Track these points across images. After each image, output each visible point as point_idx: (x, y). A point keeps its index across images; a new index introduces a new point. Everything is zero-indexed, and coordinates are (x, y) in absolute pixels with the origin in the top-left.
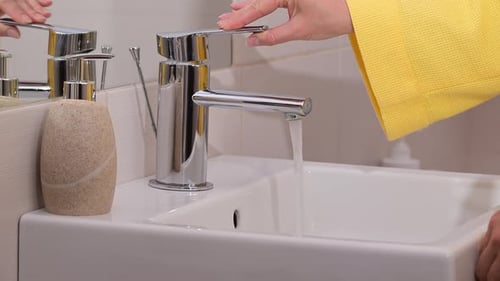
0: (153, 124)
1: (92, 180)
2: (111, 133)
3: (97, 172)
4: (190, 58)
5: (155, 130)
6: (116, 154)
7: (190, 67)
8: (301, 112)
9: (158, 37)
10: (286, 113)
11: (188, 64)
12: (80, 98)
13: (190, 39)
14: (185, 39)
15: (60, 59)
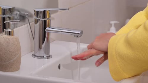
0: (33, 37)
1: (14, 61)
2: (19, 46)
3: (15, 59)
4: (44, 18)
5: (34, 39)
6: (21, 52)
7: (44, 20)
8: (79, 35)
9: (34, 10)
10: (74, 35)
11: (44, 19)
12: (9, 35)
13: (44, 12)
14: (43, 11)
15: (3, 16)
